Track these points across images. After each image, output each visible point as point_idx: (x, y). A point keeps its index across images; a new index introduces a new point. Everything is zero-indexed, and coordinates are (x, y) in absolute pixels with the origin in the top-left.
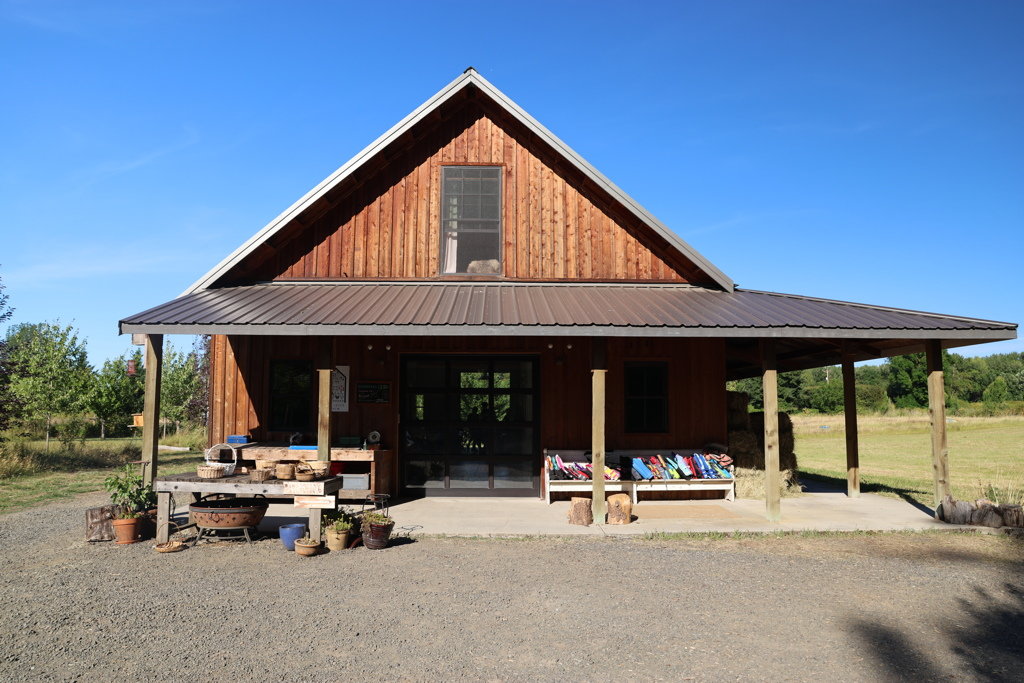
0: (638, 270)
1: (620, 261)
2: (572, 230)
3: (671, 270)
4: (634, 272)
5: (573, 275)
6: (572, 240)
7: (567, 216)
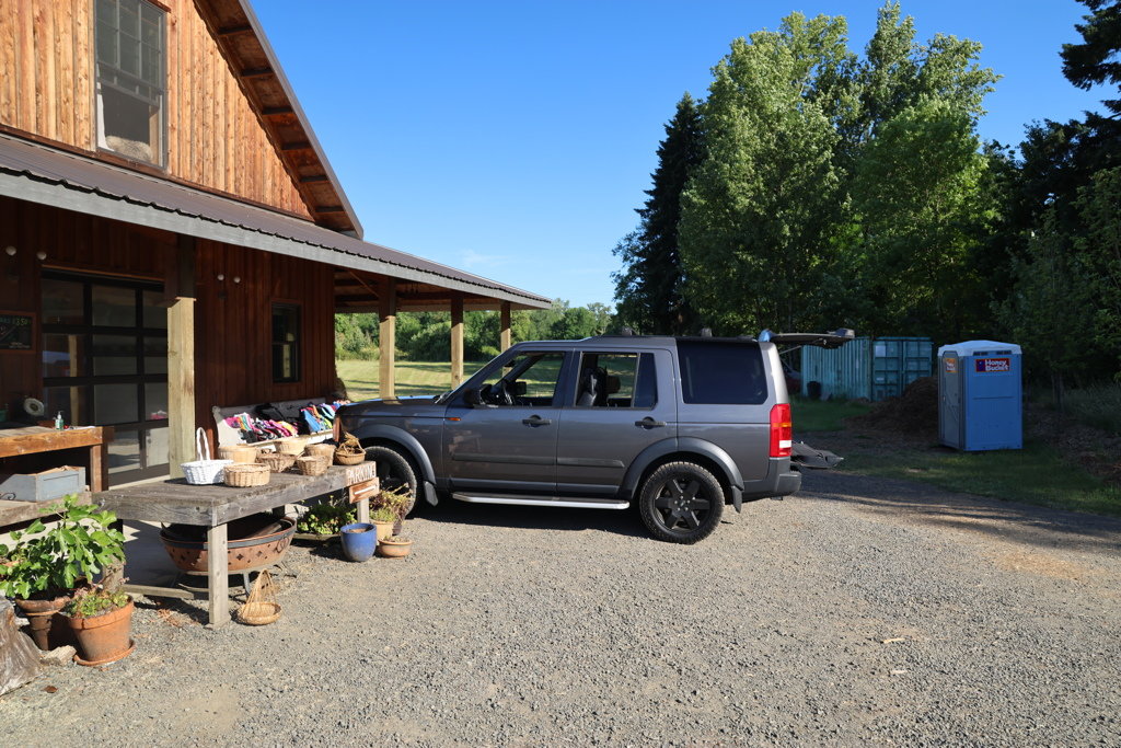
0: (282, 199)
1: (269, 183)
2: (231, 131)
3: (304, 205)
4: (278, 200)
5: (232, 191)
6: (232, 142)
7: (227, 112)
